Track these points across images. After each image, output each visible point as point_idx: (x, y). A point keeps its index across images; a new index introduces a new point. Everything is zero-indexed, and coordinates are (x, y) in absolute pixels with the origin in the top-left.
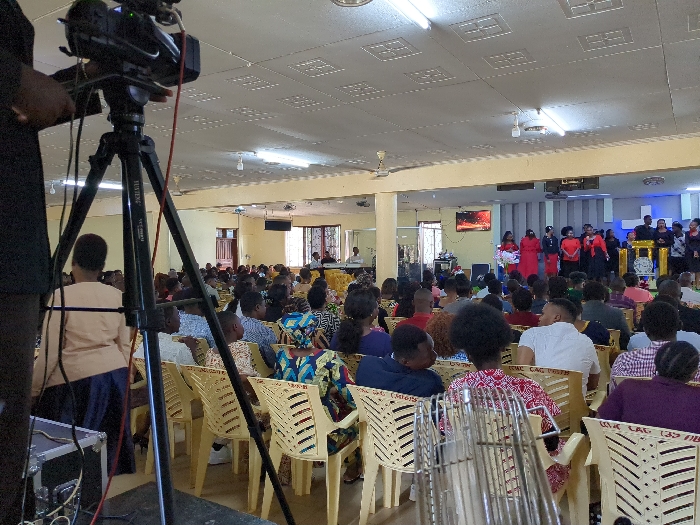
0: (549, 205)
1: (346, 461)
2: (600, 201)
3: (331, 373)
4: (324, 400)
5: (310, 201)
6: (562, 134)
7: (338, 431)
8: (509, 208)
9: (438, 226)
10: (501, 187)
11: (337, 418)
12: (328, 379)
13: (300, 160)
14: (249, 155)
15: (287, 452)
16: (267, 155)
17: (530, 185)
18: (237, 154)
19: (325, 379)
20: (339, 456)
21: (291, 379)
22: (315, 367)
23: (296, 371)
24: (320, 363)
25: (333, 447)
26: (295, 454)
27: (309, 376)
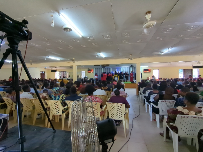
0: (102, 69)
1: (66, 114)
2: (110, 68)
3: (63, 98)
4: (61, 103)
5: (60, 66)
6: (104, 57)
7: (64, 109)
8: (96, 69)
9: (85, 72)
10: (95, 65)
11: (64, 107)
12: (62, 100)
13: (58, 59)
14: (47, 57)
15: (54, 114)
16: (51, 57)
17: (99, 65)
18: (45, 57)
19: (62, 99)
20: (64, 114)
21: (55, 100)
22: (59, 97)
23: (56, 98)
24: (61, 97)
25: (63, 112)
26: (55, 114)
27: (58, 99)
